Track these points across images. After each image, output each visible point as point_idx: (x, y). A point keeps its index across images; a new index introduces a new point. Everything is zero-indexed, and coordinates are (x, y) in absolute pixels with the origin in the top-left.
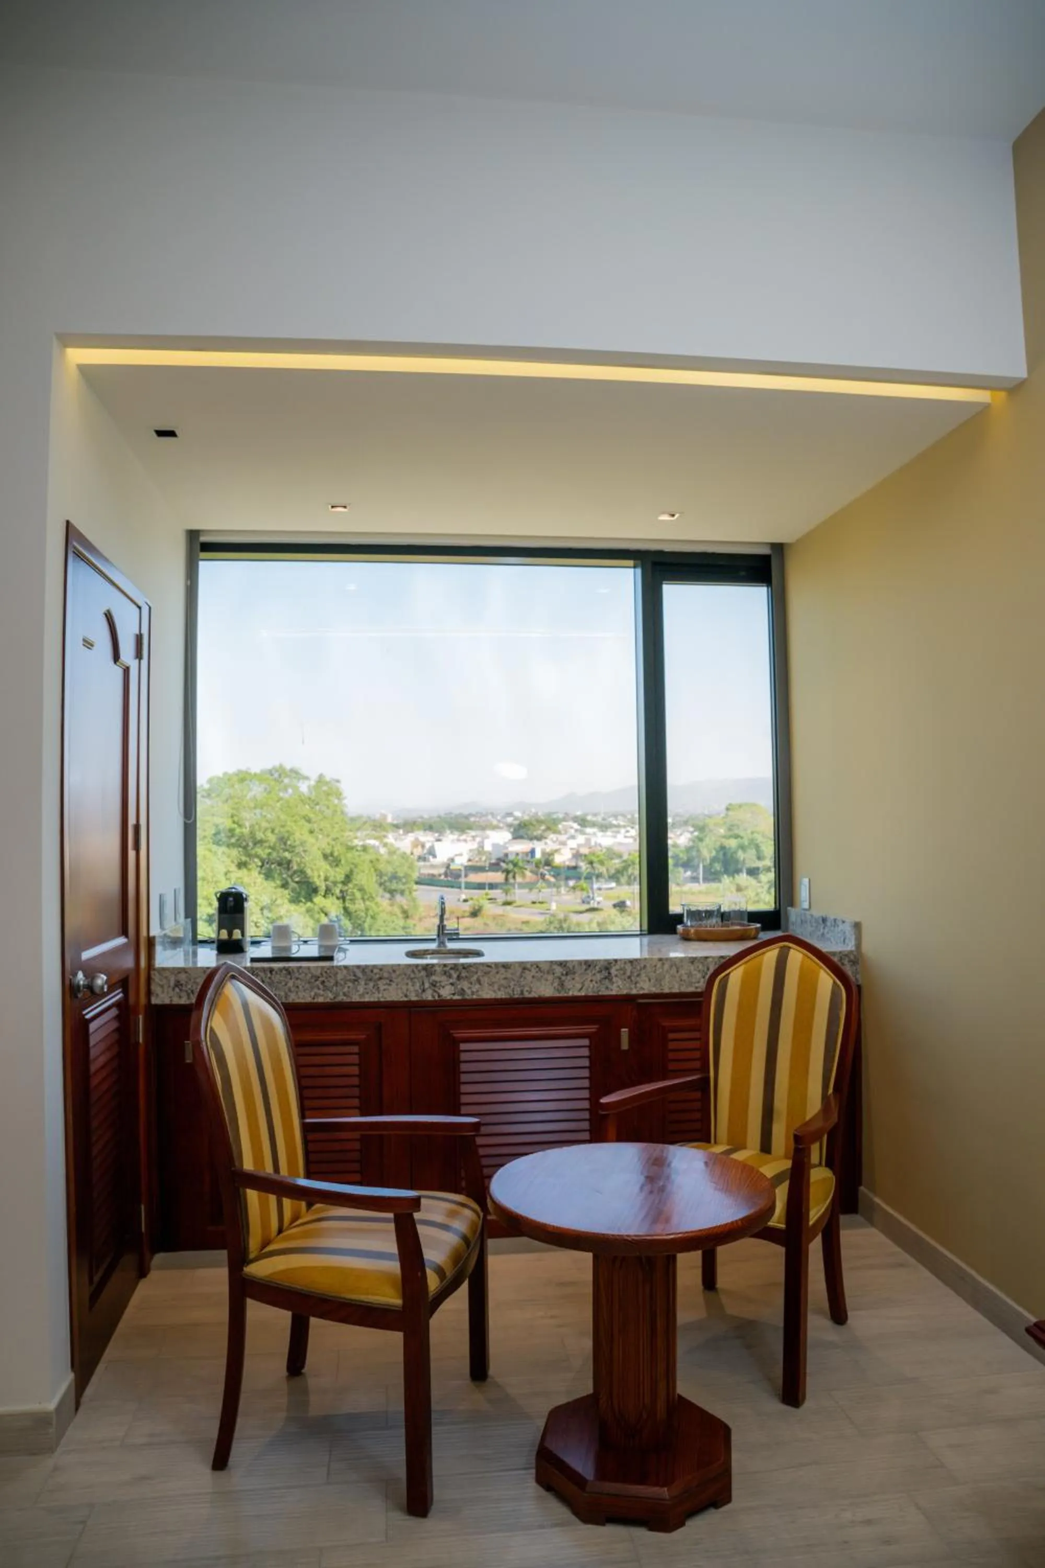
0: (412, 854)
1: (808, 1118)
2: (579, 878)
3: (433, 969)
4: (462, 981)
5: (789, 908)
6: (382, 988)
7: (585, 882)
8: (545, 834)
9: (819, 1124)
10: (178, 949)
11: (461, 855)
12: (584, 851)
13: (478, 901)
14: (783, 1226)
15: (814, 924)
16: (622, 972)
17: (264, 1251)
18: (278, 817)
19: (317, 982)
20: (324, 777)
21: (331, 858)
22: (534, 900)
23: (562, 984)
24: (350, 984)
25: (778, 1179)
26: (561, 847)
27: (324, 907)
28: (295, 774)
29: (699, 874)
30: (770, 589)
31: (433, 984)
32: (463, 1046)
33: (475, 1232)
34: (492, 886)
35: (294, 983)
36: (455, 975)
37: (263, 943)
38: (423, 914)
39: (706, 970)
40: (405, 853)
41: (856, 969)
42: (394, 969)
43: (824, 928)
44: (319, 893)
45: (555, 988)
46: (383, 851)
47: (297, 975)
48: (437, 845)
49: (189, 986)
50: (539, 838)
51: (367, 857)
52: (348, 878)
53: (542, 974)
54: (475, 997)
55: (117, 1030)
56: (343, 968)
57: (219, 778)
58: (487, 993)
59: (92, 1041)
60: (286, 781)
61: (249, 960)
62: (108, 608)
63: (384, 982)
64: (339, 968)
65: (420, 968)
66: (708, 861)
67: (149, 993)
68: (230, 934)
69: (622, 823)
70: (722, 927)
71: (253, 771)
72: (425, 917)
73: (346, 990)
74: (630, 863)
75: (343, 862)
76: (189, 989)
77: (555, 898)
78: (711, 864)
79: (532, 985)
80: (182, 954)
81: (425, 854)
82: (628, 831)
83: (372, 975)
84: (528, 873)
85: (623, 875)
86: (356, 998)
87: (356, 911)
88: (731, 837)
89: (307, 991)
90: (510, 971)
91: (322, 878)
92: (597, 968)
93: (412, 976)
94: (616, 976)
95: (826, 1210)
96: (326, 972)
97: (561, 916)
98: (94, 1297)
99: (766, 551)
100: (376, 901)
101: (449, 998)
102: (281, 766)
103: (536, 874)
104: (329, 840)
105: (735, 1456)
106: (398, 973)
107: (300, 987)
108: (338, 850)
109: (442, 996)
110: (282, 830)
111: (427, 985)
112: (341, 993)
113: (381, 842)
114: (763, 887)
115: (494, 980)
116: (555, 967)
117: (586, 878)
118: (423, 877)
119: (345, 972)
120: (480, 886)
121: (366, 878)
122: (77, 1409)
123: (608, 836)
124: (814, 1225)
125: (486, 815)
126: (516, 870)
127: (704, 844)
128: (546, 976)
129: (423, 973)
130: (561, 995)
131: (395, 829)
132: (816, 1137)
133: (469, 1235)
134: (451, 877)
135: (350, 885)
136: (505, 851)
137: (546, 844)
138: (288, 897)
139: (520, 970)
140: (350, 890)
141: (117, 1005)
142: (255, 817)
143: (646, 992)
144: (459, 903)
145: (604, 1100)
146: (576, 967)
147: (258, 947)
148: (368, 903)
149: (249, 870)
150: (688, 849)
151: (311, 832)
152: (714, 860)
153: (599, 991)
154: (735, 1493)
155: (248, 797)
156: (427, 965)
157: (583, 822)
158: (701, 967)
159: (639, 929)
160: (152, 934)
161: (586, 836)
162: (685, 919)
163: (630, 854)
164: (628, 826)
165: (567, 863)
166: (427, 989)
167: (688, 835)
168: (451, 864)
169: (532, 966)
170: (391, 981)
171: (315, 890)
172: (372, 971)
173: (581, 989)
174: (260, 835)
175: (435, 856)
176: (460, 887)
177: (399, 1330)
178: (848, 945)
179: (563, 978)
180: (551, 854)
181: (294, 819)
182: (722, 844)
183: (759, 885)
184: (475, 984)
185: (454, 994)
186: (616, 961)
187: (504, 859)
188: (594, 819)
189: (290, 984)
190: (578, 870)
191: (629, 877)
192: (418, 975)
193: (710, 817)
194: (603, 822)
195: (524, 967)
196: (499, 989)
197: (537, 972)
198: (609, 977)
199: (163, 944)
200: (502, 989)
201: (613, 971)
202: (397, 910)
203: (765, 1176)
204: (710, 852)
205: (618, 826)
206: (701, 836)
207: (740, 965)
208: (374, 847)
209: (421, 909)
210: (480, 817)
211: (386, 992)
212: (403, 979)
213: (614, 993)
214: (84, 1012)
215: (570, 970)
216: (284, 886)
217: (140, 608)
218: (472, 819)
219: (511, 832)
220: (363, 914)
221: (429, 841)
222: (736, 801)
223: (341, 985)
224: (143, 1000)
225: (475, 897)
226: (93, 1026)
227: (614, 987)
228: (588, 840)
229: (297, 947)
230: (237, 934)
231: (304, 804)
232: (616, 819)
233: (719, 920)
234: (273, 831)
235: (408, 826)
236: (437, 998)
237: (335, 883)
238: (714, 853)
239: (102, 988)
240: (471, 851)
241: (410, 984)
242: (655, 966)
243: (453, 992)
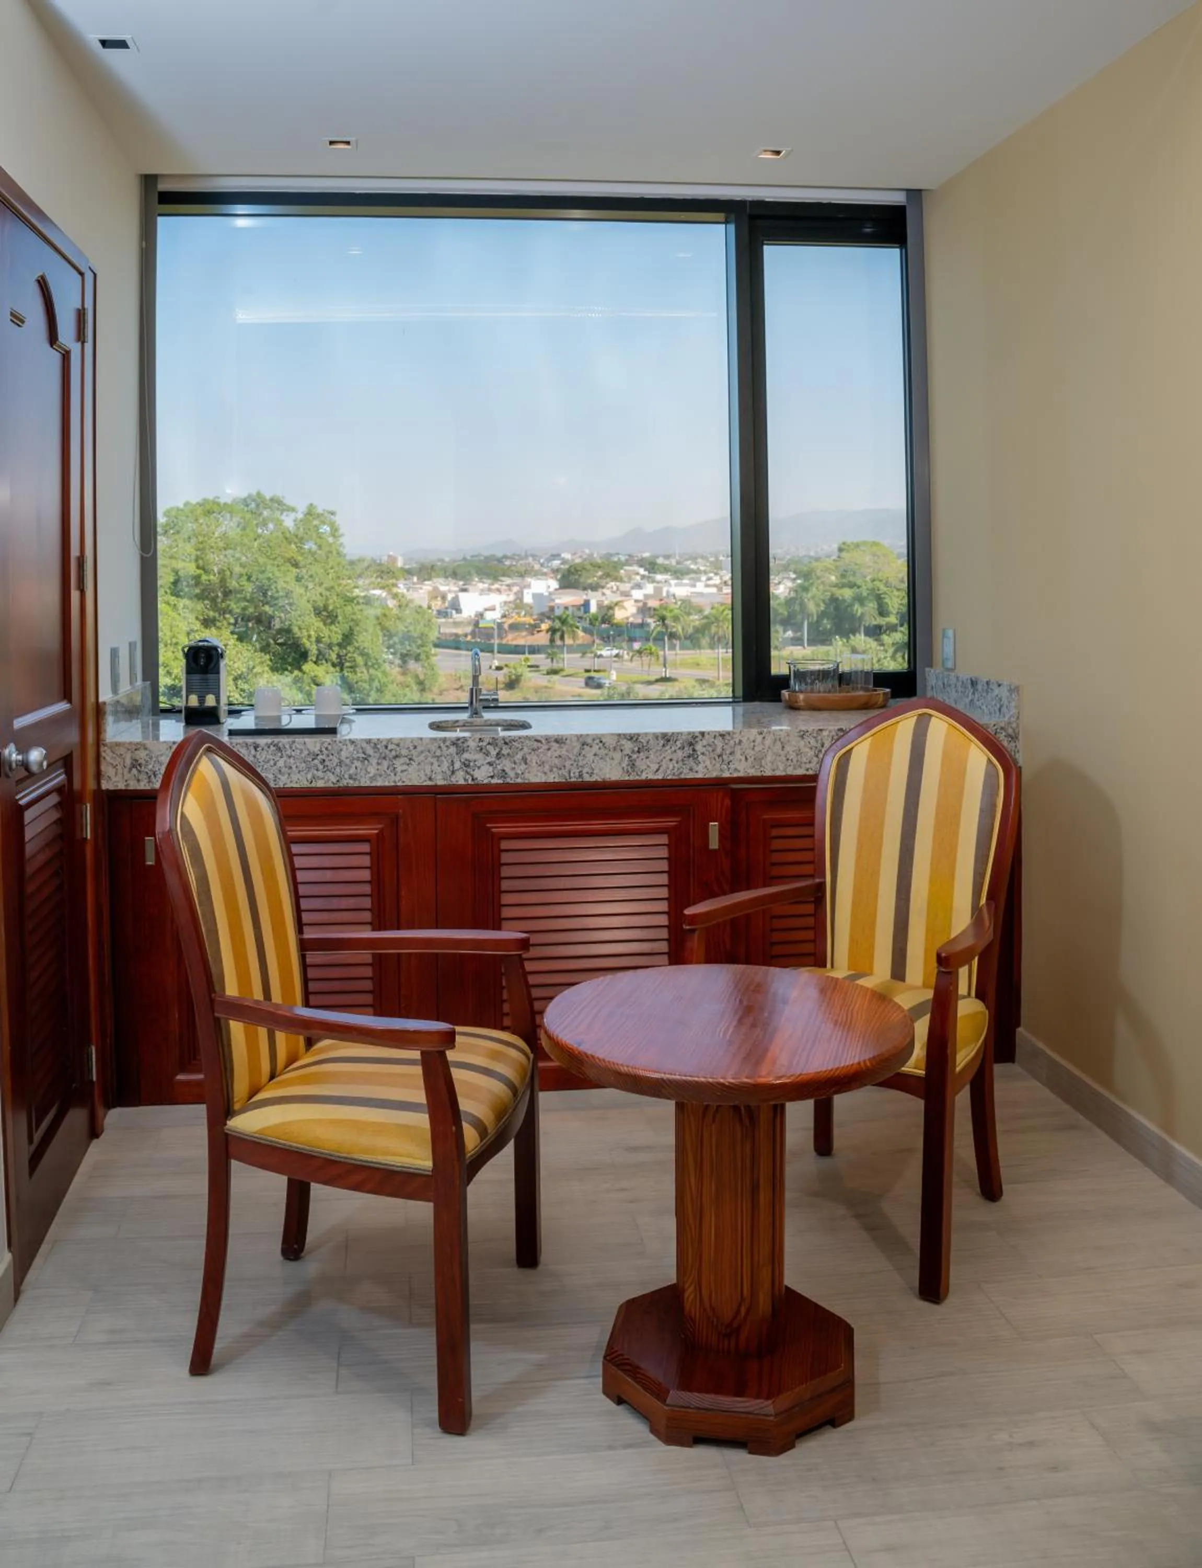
0: (429, 607)
1: (953, 935)
2: (647, 640)
3: (465, 745)
4: (503, 758)
5: (927, 669)
6: (399, 769)
7: (654, 644)
8: (603, 582)
9: (969, 941)
10: (134, 721)
11: (493, 609)
12: (653, 603)
13: (515, 668)
14: (922, 1073)
15: (960, 689)
16: (710, 749)
17: (251, 1101)
18: (257, 561)
19: (316, 761)
20: (315, 507)
21: (325, 613)
22: (588, 668)
23: (633, 764)
24: (358, 764)
25: (916, 1012)
26: (623, 598)
27: (316, 676)
28: (278, 504)
29: (802, 635)
30: (904, 251)
31: (466, 764)
32: (504, 845)
33: (523, 1079)
34: (534, 650)
35: (285, 761)
36: (494, 752)
37: (243, 713)
38: (445, 686)
39: (819, 745)
40: (420, 607)
41: (1016, 746)
42: (415, 744)
43: (973, 693)
44: (310, 658)
45: (623, 768)
46: (391, 603)
47: (289, 752)
48: (462, 595)
49: (150, 767)
50: (594, 588)
51: (371, 612)
52: (348, 638)
53: (606, 752)
54: (519, 780)
55: (59, 822)
56: (348, 742)
57: (178, 509)
58: (536, 776)
59: (29, 834)
60: (266, 513)
61: (227, 733)
62: (41, 274)
63: (402, 760)
64: (344, 743)
65: (448, 743)
66: (815, 618)
67: (98, 775)
68: (202, 699)
69: (702, 568)
70: (840, 692)
71: (222, 501)
72: (446, 690)
73: (352, 771)
74: (713, 619)
75: (340, 618)
76: (151, 770)
77: (615, 665)
78: (817, 621)
79: (593, 765)
80: (139, 726)
81: (447, 608)
82: (709, 579)
83: (387, 752)
84: (580, 633)
85: (703, 634)
86: (365, 782)
87: (357, 683)
88: (844, 586)
89: (302, 773)
90: (565, 747)
91: (313, 639)
92: (678, 743)
93: (438, 753)
94: (703, 754)
95: (977, 1053)
96: (327, 749)
97: (624, 688)
98: (35, 1160)
99: (898, 199)
100: (382, 669)
101: (486, 781)
102: (259, 494)
103: (591, 634)
104: (320, 590)
105: (858, 1363)
106: (419, 749)
107: (294, 767)
108: (334, 602)
109: (477, 779)
110: (261, 576)
111: (457, 765)
112: (346, 776)
113: (389, 592)
114: (886, 651)
115: (544, 759)
116: (624, 742)
117: (655, 639)
118: (443, 638)
119: (351, 748)
120: (517, 650)
121: (368, 638)
122: (16, 1299)
123: (686, 585)
124: (960, 1072)
125: (526, 557)
126: (564, 628)
127: (810, 595)
128: (611, 754)
129: (453, 750)
130: (632, 778)
131: (407, 576)
132: (964, 957)
133: (517, 1082)
134: (479, 637)
135: (350, 648)
136: (552, 604)
137: (604, 594)
138: (269, 663)
139: (577, 746)
140: (349, 655)
141: (59, 790)
142: (226, 560)
143: (741, 774)
144: (490, 671)
145: (687, 912)
146: (651, 742)
147: (238, 718)
148: (372, 671)
149: (219, 628)
150: (789, 602)
151: (298, 579)
152: (823, 615)
153: (681, 773)
154: (857, 1409)
155: (217, 534)
156: (458, 739)
157: (652, 566)
158: (813, 741)
159: (731, 695)
160: (101, 700)
161: (655, 584)
162: (792, 682)
163: (712, 608)
164: (711, 572)
165: (631, 620)
166: (458, 770)
167: (790, 584)
168: (481, 622)
169: (594, 740)
170: (410, 759)
171: (304, 656)
172: (386, 747)
173: (657, 770)
174: (233, 584)
175: (459, 611)
176: (492, 651)
177: (429, 1200)
178: (1004, 716)
179: (635, 756)
180: (610, 608)
181: (276, 562)
182: (832, 595)
183: (882, 648)
184: (520, 764)
185: (492, 777)
186: (703, 734)
187: (550, 614)
188: (667, 562)
189: (281, 763)
190: (646, 629)
191: (712, 638)
192: (446, 752)
193: (817, 559)
194: (679, 566)
195: (584, 742)
196: (551, 771)
197: (600, 748)
198: (693, 755)
199: (115, 713)
200: (555, 769)
201: (699, 747)
202: (410, 680)
203: (900, 1006)
204: (818, 605)
205: (697, 572)
206: (806, 584)
207: (866, 739)
208: (379, 598)
209: (441, 679)
210: (518, 561)
211: (405, 773)
212: (426, 758)
213: (700, 776)
214: (18, 797)
215: (643, 746)
216: (265, 649)
217: (82, 274)
218: (508, 563)
219: (557, 580)
220: (366, 686)
221: (450, 591)
222: (849, 540)
223: (346, 765)
224: (91, 785)
225: (512, 664)
226: (29, 815)
227: (700, 768)
228: (658, 590)
229: (288, 717)
230: (210, 701)
231: (290, 543)
232: (696, 563)
233: (836, 683)
234: (249, 579)
235: (426, 571)
236: (470, 782)
237: (330, 646)
238: (822, 607)
239: (41, 764)
240: (505, 603)
241: (436, 764)
242: (754, 741)
243: (492, 774)
